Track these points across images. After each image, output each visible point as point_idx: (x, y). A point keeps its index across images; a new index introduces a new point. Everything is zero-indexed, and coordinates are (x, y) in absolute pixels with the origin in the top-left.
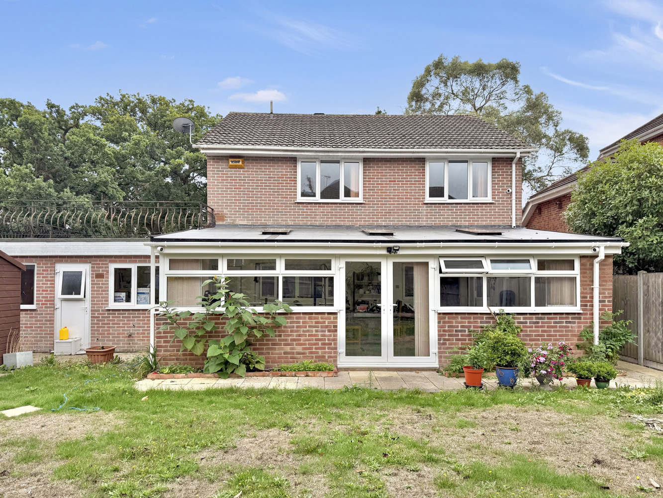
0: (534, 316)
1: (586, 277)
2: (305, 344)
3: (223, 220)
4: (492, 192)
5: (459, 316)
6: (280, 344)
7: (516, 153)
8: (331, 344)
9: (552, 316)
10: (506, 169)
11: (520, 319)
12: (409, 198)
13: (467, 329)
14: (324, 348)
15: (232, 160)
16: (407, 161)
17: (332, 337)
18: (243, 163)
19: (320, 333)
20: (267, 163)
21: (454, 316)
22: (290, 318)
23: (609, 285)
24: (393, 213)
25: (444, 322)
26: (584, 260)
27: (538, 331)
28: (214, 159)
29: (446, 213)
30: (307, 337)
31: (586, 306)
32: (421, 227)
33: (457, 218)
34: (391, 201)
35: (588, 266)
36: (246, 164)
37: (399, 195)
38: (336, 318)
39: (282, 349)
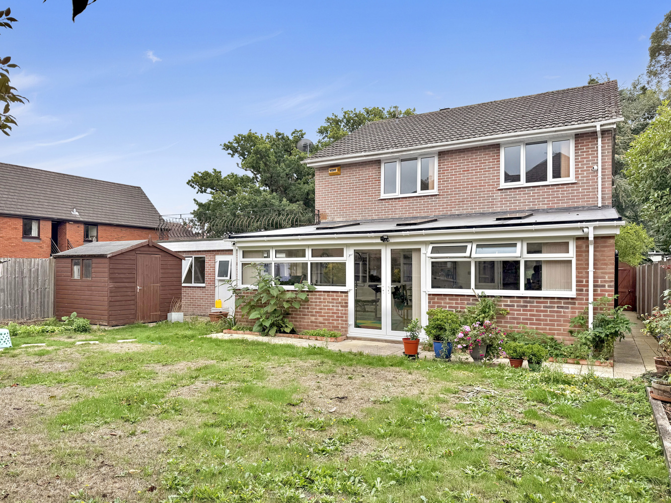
0: (522, 300)
1: (582, 260)
2: (324, 316)
3: (326, 219)
4: (576, 171)
5: (447, 298)
6: (308, 315)
7: (595, 127)
8: (343, 317)
9: (542, 300)
10: (592, 145)
11: (507, 302)
12: (483, 186)
13: (454, 310)
14: (338, 320)
15: (331, 169)
16: (481, 149)
17: (344, 312)
18: (339, 170)
19: (335, 308)
20: (358, 168)
21: (443, 297)
22: (315, 295)
23: (610, 269)
24: (467, 201)
25: (434, 303)
26: (580, 242)
27: (526, 315)
28: (319, 170)
29: (522, 197)
30: (326, 311)
31: (582, 290)
32: (495, 213)
33: (535, 202)
34: (464, 190)
35: (584, 249)
36: (342, 171)
37: (473, 184)
38: (347, 296)
39: (309, 319)
